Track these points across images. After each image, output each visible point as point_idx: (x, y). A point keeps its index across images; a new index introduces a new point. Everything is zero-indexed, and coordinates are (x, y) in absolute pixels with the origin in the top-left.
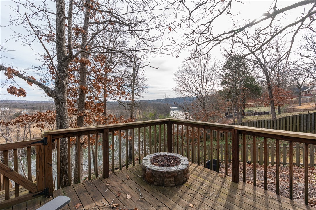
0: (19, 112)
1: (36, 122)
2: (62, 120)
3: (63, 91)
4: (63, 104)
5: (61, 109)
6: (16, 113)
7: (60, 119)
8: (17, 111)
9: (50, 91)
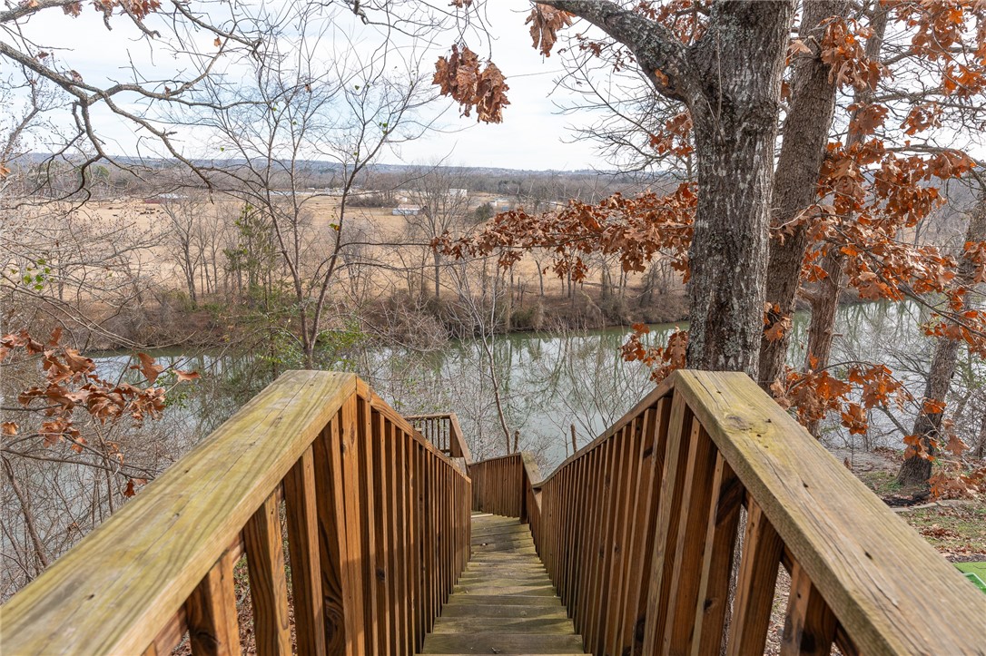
0: (488, 203)
1: (558, 251)
2: (732, 265)
3: (768, 41)
4: (752, 145)
5: (734, 184)
6: (480, 204)
7: (718, 258)
8: (482, 199)
9: (673, 53)
